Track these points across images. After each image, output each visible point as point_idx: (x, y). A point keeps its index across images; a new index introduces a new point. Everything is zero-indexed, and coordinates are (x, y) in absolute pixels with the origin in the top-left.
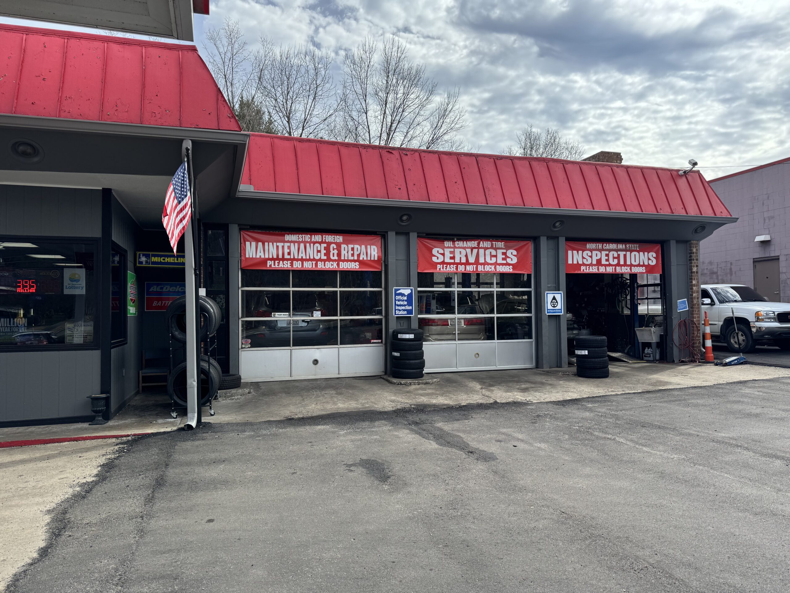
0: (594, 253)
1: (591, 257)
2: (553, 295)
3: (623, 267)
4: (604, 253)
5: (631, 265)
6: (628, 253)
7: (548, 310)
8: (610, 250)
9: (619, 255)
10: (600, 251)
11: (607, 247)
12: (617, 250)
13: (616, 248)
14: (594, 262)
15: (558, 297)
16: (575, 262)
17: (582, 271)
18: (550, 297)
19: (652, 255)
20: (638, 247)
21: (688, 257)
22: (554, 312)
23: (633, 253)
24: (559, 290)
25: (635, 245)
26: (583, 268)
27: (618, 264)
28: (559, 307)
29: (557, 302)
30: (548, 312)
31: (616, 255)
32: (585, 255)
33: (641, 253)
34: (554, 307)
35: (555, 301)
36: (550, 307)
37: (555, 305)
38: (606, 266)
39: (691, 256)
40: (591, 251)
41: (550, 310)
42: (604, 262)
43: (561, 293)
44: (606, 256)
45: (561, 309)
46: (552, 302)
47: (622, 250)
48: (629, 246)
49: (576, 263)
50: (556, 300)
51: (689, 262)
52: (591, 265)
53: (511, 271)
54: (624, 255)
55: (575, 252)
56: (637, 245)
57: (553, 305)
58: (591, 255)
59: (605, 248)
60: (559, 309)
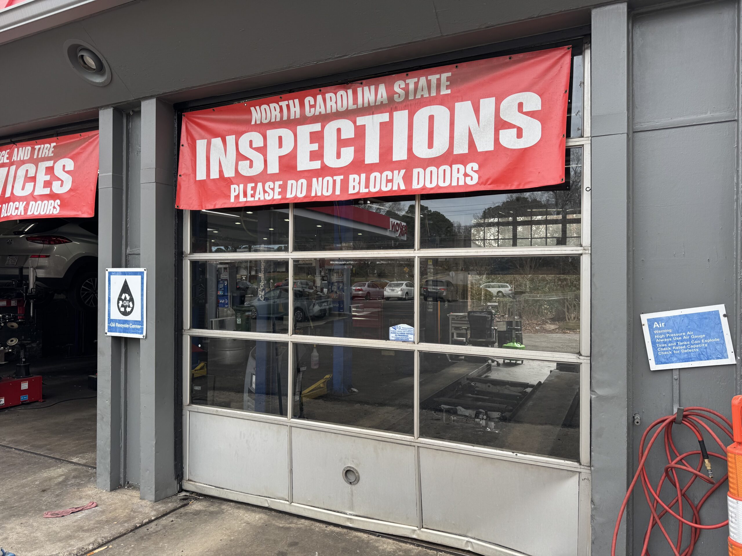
0: (273, 134)
1: (263, 150)
2: (123, 278)
3: (374, 174)
4: (306, 131)
6: (401, 116)
7: (110, 321)
8: (327, 118)
9: (360, 131)
10: (295, 124)
11: (319, 108)
12: (353, 114)
13: (351, 106)
14: (274, 168)
16: (214, 175)
17: (232, 200)
20: (445, 84)
22: (125, 330)
24: (138, 265)
25: (433, 78)
26: (236, 190)
28: (136, 316)
29: (132, 300)
32: (245, 150)
34: (125, 313)
35: (128, 298)
36: (116, 315)
37: (128, 310)
38: (310, 174)
41: (115, 321)
43: (141, 274)
46: (120, 299)
48: (406, 90)
50: (130, 294)
55: (217, 141)
56: (444, 76)
57: (122, 309)
58: (261, 144)
59: (309, 112)
60: (135, 322)
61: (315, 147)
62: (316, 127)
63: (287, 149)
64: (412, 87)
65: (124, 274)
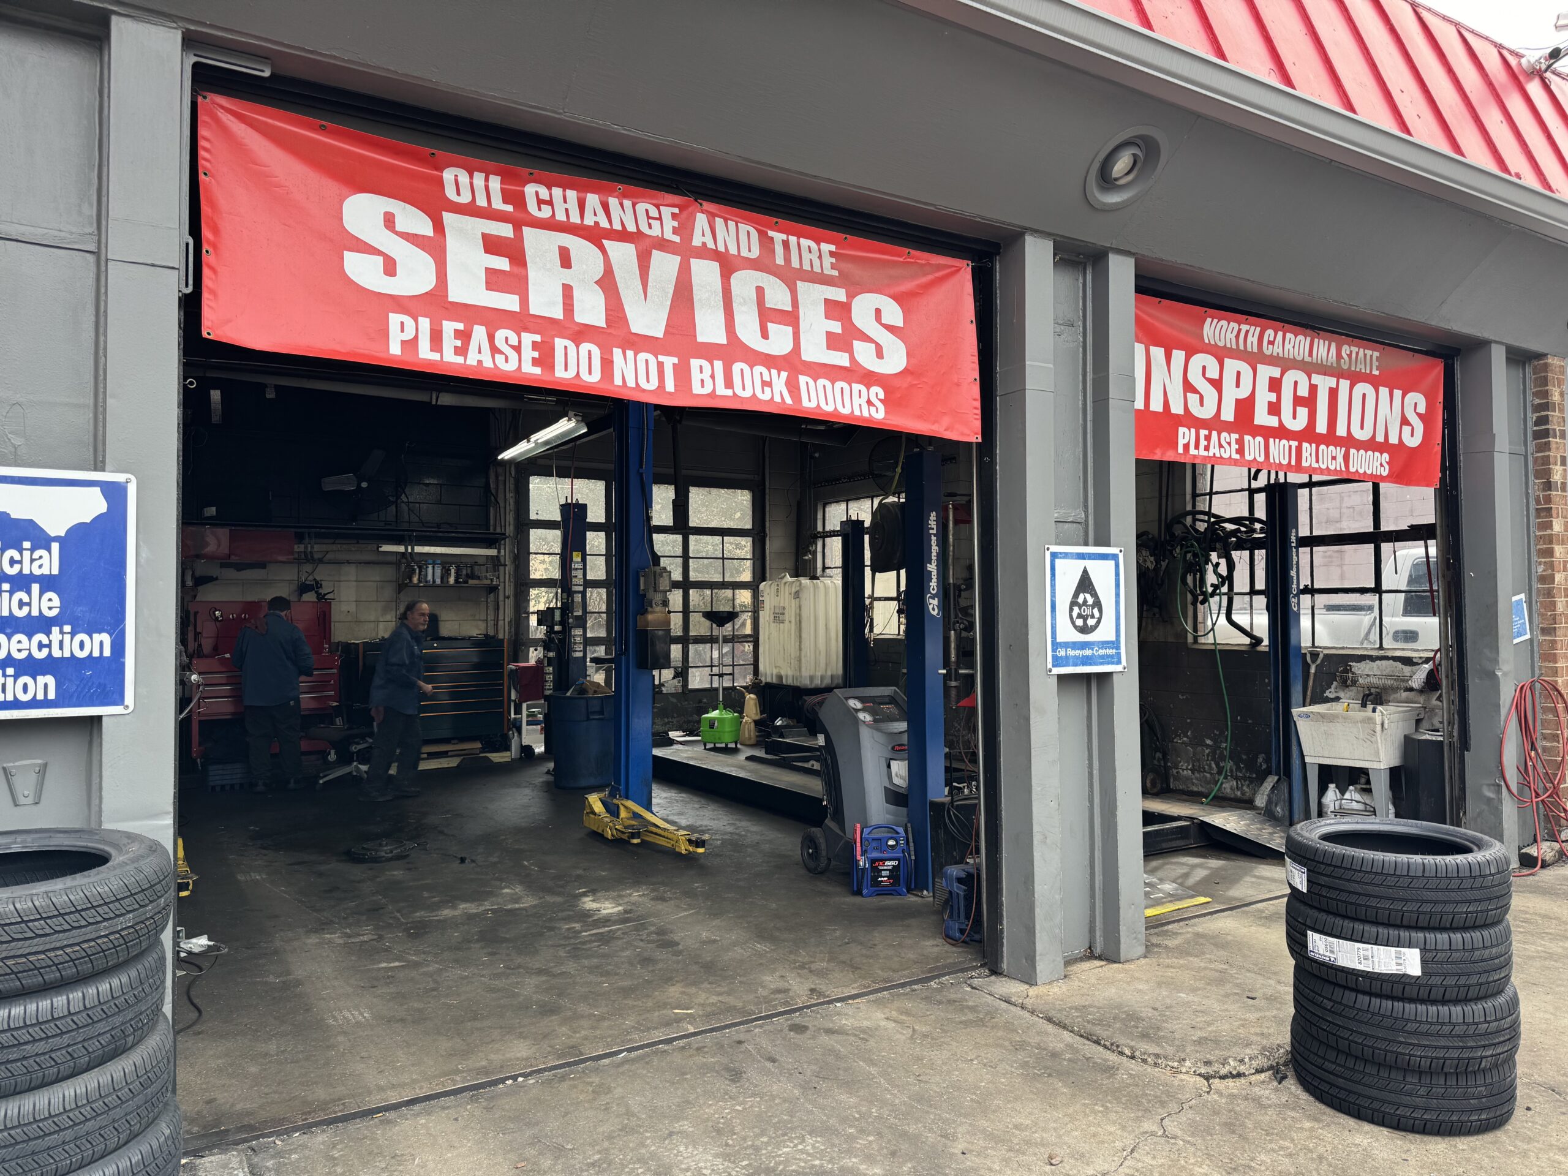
0: (1232, 366)
1: (1217, 384)
2: (1081, 564)
3: (1322, 447)
4: (1266, 372)
5: (1349, 442)
6: (1345, 384)
7: (1056, 645)
8: (1287, 364)
9: (1313, 389)
10: (1254, 359)
11: (1277, 350)
12: (1309, 368)
13: (1307, 359)
14: (1228, 414)
15: (1103, 575)
16: (1156, 406)
17: (1180, 450)
18: (1068, 574)
19: (1417, 401)
20: (1375, 364)
21: (1530, 423)
22: (1086, 661)
23: (1362, 388)
24: (1108, 544)
25: (1369, 352)
26: (1185, 434)
27: (1308, 434)
28: (1105, 632)
29: (1098, 604)
30: (1058, 661)
31: (1303, 392)
32: (1195, 378)
33: (1384, 391)
34: (1084, 630)
35: (1090, 601)
36: (1067, 633)
37: (1091, 622)
38: (1268, 433)
39: (1543, 420)
40: (1220, 354)
41: (1066, 645)
42: (1262, 417)
43: (1115, 557)
44: (1271, 390)
45: (1116, 644)
46: (1074, 603)
47: (1325, 370)
48: (1350, 356)
49: (1160, 409)
50: (1094, 594)
51: (1532, 446)
52: (1215, 424)
53: (878, 414)
54: (1331, 389)
55: (1158, 353)
56: (1376, 354)
57: (1080, 622)
58: (1217, 377)
59: (1268, 350)
60: (1105, 644)
61: (1273, 397)
62: (1276, 372)
63: (1244, 393)
64: (1354, 355)
65: (1081, 556)
